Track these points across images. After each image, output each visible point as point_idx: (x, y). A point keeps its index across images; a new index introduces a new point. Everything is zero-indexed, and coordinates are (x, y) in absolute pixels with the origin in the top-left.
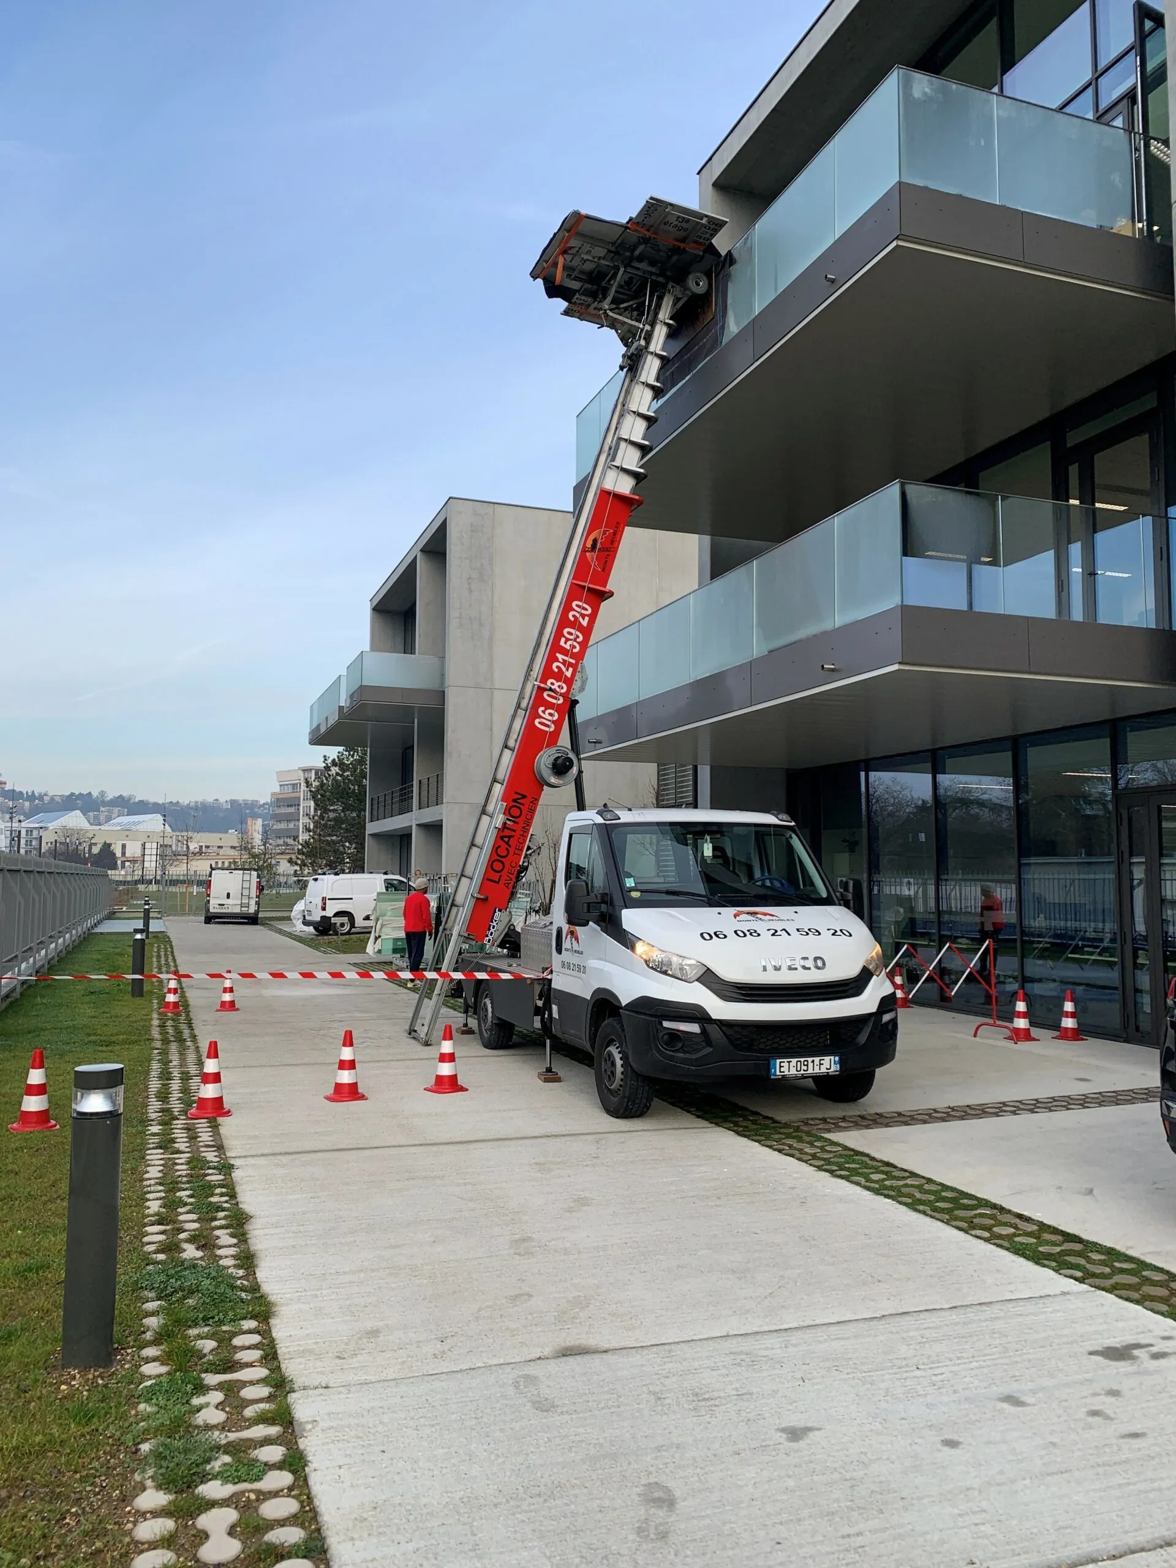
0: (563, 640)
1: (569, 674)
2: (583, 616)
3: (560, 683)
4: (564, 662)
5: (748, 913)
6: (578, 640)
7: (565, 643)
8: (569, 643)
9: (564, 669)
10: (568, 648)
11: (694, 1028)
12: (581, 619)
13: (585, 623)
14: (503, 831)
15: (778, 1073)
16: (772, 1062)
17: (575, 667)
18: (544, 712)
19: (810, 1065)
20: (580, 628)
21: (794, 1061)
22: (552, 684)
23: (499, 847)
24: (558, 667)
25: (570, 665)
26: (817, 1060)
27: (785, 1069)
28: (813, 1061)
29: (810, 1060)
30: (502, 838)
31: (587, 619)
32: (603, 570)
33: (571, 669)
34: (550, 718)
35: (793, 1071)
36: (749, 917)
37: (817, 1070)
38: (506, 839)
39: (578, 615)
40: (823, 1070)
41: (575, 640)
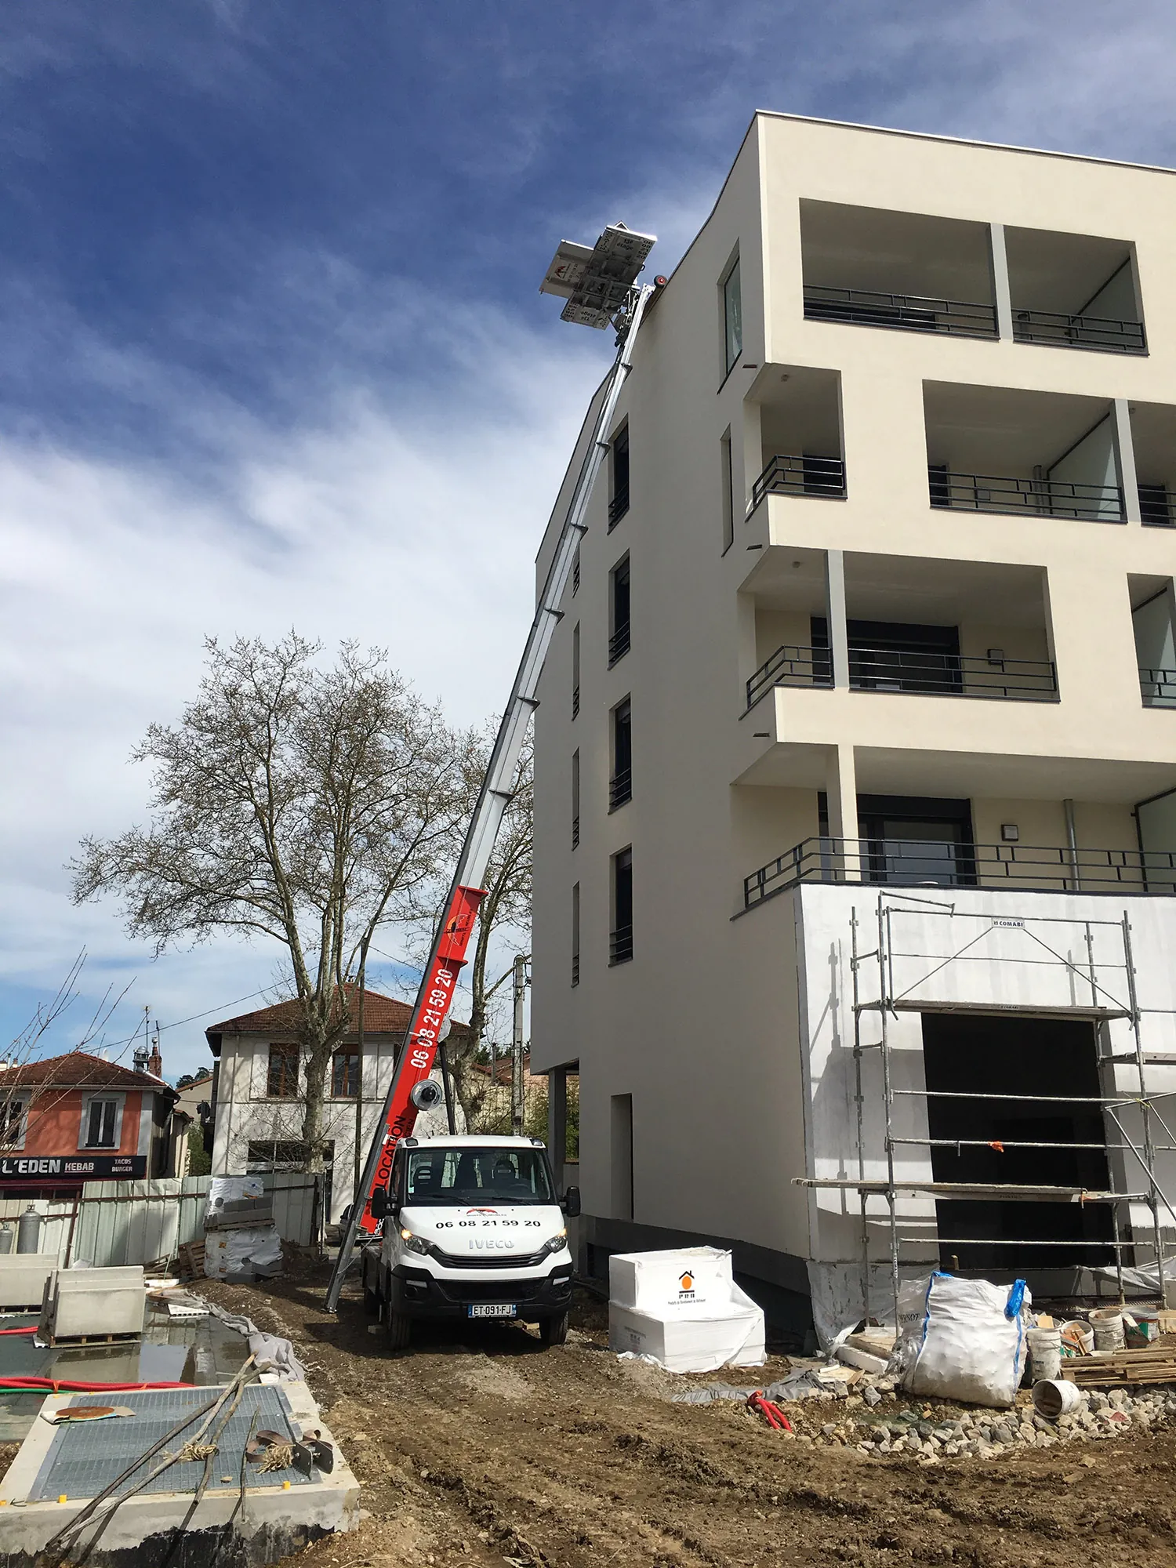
0: (431, 999)
1: (436, 1023)
2: (446, 980)
3: (429, 1031)
4: (432, 1015)
5: (478, 1211)
6: (443, 998)
7: (433, 1001)
8: (436, 1000)
9: (432, 1019)
10: (436, 1004)
11: (424, 1285)
12: (444, 981)
13: (448, 984)
14: (387, 1147)
15: (473, 1314)
16: (470, 1307)
17: (441, 1018)
18: (417, 1054)
19: (496, 1310)
20: (445, 989)
21: (485, 1307)
22: (424, 1032)
23: (385, 1159)
24: (427, 1019)
25: (437, 1017)
26: (500, 1307)
27: (478, 1312)
28: (498, 1308)
29: (496, 1306)
30: (387, 1152)
31: (449, 981)
32: (461, 944)
33: (438, 1020)
34: (422, 1058)
35: (484, 1314)
36: (477, 1213)
37: (500, 1313)
38: (390, 1153)
39: (442, 979)
40: (505, 1313)
41: (440, 998)
